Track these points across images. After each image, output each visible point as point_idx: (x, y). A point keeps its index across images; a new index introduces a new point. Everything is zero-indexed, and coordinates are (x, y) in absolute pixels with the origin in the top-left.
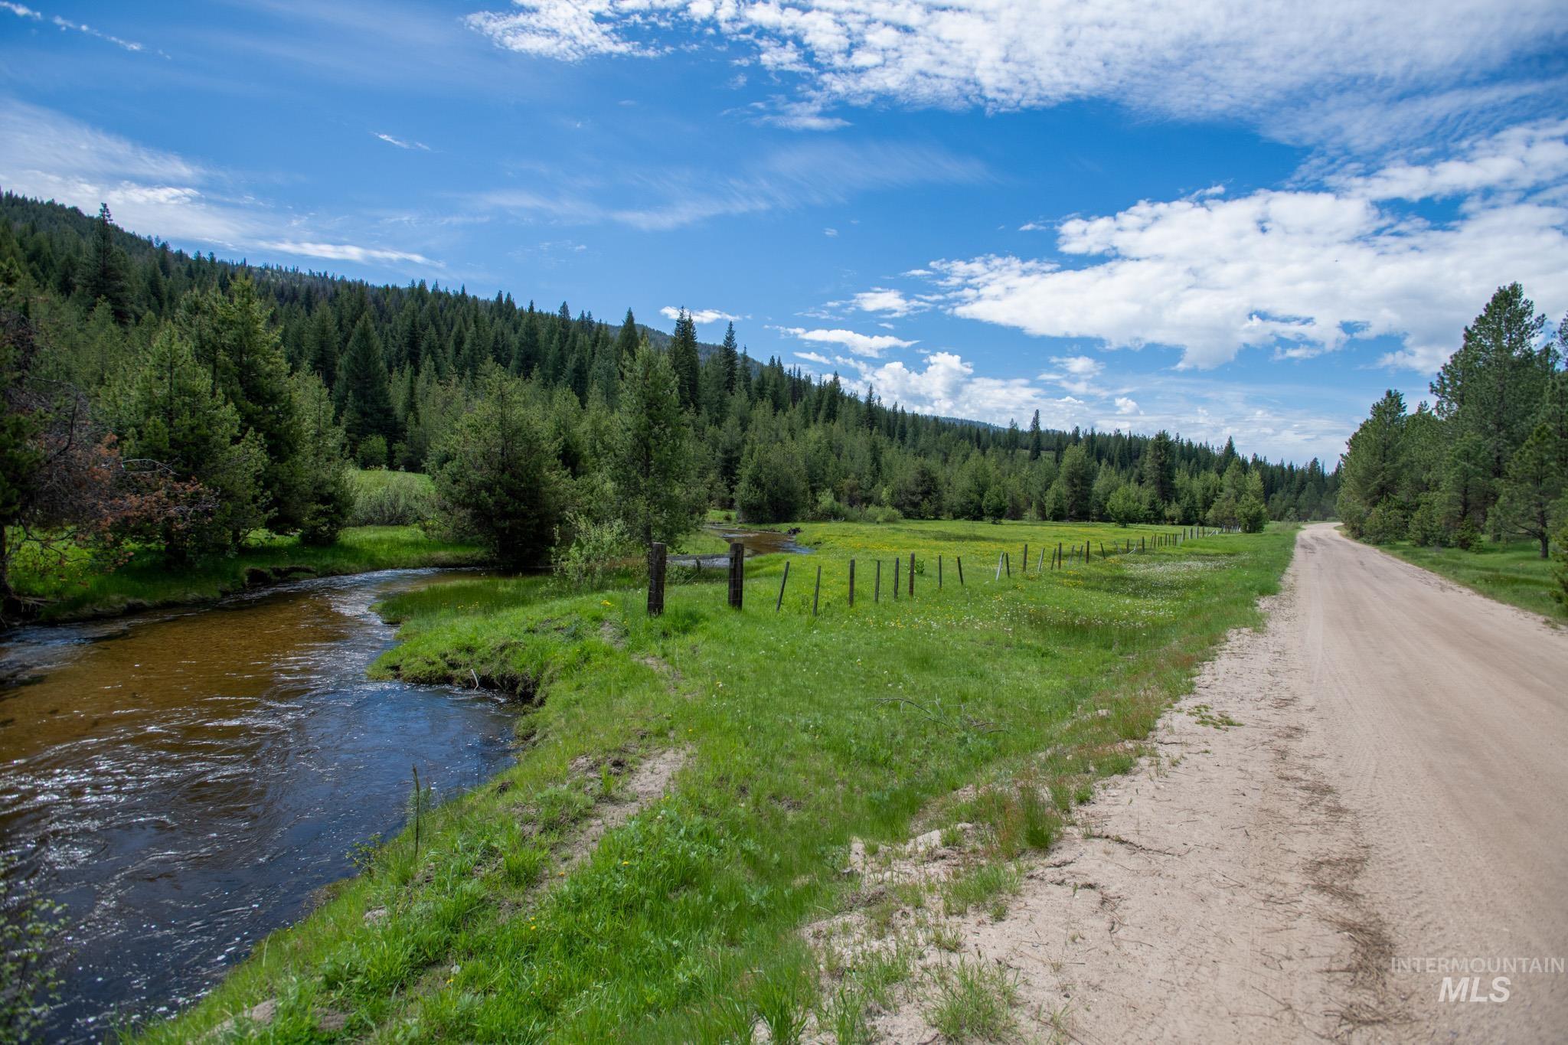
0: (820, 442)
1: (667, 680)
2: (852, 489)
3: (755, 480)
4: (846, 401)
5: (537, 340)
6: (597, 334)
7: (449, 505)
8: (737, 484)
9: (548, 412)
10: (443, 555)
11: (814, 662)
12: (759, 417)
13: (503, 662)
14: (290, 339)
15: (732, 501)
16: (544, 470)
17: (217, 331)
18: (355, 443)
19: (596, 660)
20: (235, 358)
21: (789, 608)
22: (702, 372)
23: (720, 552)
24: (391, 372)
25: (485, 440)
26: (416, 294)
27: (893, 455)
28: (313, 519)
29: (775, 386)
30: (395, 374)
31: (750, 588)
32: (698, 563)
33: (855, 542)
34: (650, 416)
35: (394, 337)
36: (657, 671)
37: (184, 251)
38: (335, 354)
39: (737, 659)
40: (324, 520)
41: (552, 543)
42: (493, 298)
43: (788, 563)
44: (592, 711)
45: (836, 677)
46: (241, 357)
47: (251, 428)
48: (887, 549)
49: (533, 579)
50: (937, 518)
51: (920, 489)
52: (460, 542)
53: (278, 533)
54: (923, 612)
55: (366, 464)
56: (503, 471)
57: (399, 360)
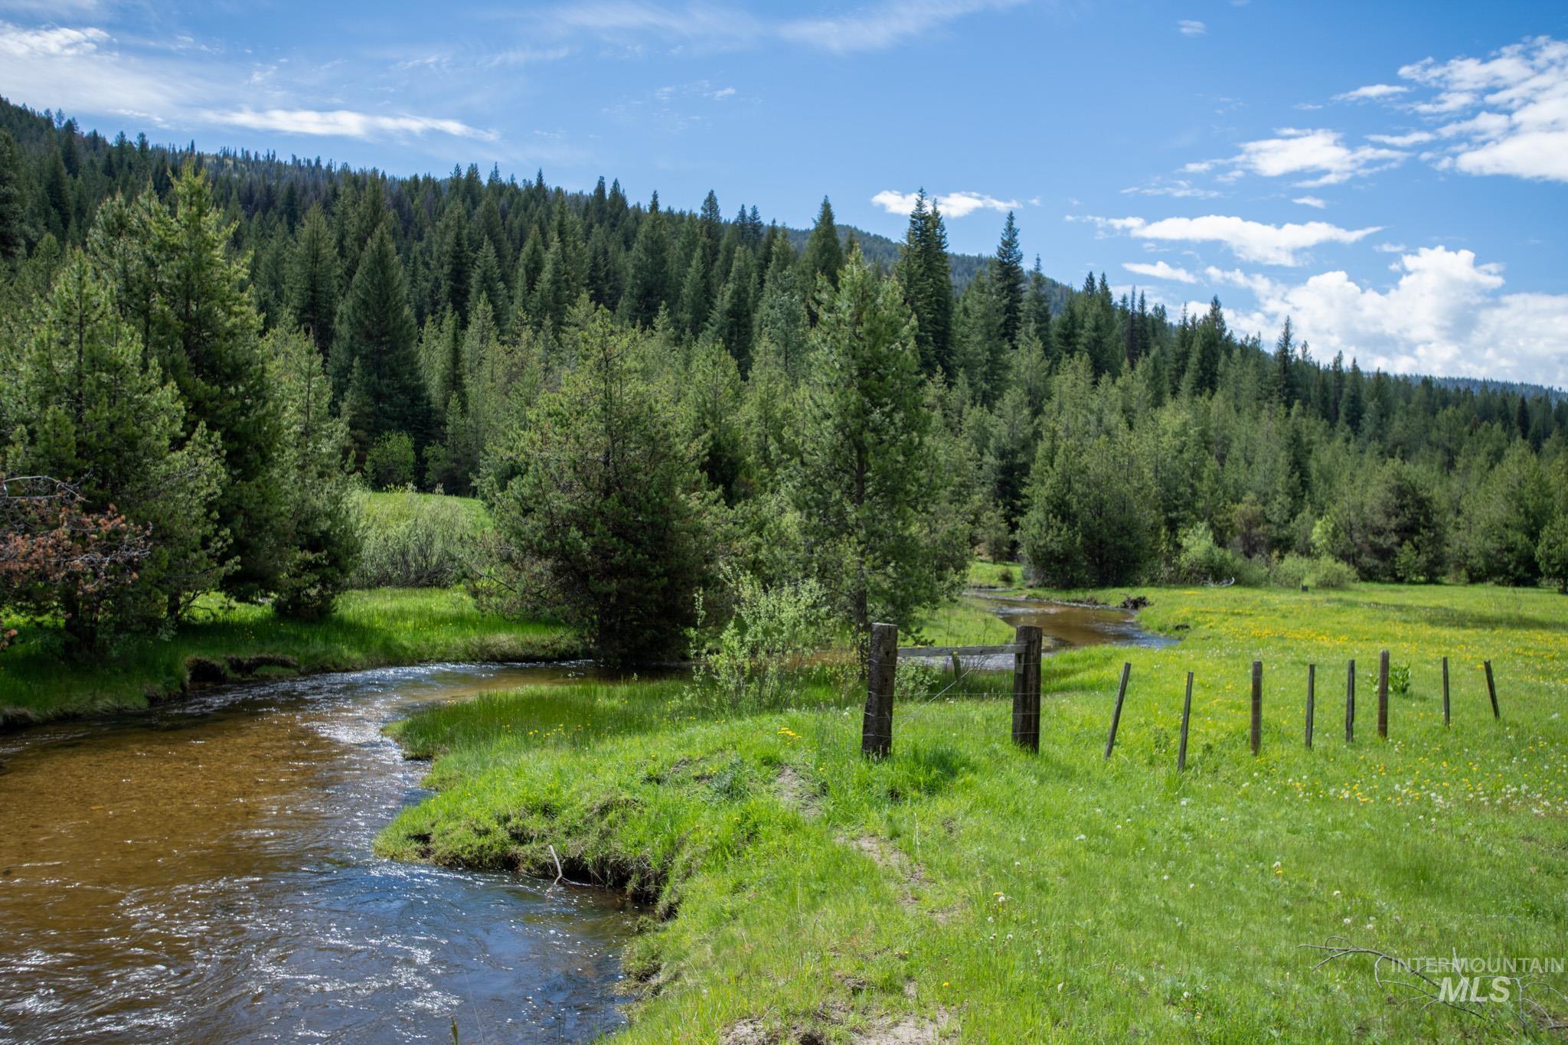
0: (1184, 433)
1: (898, 881)
2: (1250, 524)
3: (1058, 507)
4: (1236, 353)
5: (664, 261)
6: (769, 246)
7: (516, 552)
8: (1023, 514)
9: (684, 388)
10: (505, 639)
11: (1183, 862)
12: (1064, 388)
13: (605, 835)
14: (262, 274)
15: (1015, 545)
16: (678, 490)
17: (152, 264)
18: (363, 446)
19: (769, 838)
20: (180, 306)
21: (1130, 752)
22: (958, 309)
23: (994, 642)
24: (421, 323)
25: (577, 438)
26: (462, 188)
27: (1335, 457)
28: (295, 576)
29: (1097, 328)
30: (429, 328)
31: (1053, 711)
32: (956, 663)
33: (1260, 626)
34: (864, 390)
35: (426, 265)
36: (880, 865)
37: (101, 133)
38: (333, 296)
39: (1030, 849)
40: (314, 577)
41: (690, 621)
42: (589, 190)
43: (1128, 667)
44: (761, 934)
45: (1230, 895)
46: (187, 306)
47: (202, 424)
48: (1326, 642)
49: (656, 685)
50: (1432, 580)
51: (1394, 522)
52: (532, 618)
53: (240, 600)
54: (1412, 771)
55: (379, 482)
56: (607, 494)
57: (436, 303)
